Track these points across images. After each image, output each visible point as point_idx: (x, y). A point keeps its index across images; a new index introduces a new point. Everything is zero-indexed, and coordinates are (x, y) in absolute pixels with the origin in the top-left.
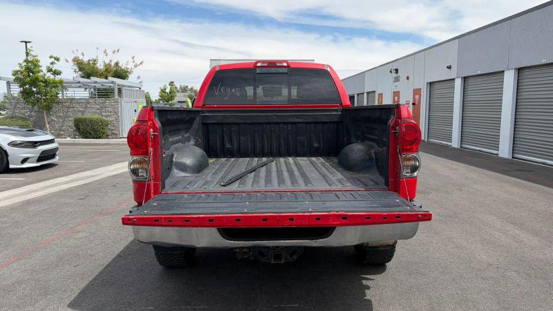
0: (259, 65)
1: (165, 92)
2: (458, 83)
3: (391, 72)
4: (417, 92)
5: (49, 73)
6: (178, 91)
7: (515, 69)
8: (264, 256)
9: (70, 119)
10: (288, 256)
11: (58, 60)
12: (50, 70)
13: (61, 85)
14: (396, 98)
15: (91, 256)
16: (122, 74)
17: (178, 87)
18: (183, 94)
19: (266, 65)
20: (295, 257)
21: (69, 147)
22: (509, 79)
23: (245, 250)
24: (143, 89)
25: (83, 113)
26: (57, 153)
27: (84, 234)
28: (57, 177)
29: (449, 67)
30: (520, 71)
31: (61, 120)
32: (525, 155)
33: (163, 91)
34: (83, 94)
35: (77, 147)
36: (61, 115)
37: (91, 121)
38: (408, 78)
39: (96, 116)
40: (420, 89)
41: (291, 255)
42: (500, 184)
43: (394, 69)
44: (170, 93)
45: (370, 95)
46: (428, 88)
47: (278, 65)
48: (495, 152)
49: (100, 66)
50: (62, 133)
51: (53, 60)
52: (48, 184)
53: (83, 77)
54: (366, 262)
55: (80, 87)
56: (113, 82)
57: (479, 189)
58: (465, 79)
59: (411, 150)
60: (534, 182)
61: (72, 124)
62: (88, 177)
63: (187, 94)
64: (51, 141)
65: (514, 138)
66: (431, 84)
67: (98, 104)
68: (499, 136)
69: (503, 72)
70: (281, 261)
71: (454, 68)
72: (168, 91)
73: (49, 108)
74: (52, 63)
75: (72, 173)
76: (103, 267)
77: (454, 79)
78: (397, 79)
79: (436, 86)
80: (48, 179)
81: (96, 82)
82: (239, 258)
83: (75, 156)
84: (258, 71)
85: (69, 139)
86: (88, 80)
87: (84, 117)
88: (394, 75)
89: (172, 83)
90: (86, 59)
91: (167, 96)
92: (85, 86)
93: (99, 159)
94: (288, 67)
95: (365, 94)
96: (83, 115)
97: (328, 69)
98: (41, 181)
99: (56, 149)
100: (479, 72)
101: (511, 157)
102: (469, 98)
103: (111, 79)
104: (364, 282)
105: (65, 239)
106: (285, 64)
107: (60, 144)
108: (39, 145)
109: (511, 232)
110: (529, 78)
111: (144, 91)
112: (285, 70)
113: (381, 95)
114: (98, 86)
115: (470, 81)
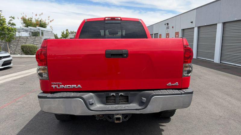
0: (106, 19)
1: (64, 34)
2: (196, 30)
3: (165, 25)
4: (177, 33)
5: (9, 25)
6: (70, 34)
7: (222, 23)
8: (111, 118)
9: (20, 46)
10: (124, 119)
11: (13, 18)
12: (9, 23)
13: (15, 30)
14: (168, 36)
15: (23, 115)
16: (43, 25)
17: (70, 32)
18: (72, 35)
19: (110, 19)
20: (127, 119)
21: (19, 59)
22: (219, 27)
23: (101, 116)
24: (53, 32)
25: (25, 43)
26: (12, 62)
27: (20, 103)
28: (11, 73)
29: (192, 22)
30: (224, 24)
31: (15, 47)
32: (226, 61)
33: (63, 33)
34: (25, 34)
35: (23, 59)
36: (15, 44)
37: (29, 47)
38: (173, 27)
39: (32, 45)
40: (179, 32)
41: (125, 118)
42: (217, 75)
43: (167, 23)
44: (66, 34)
45: (156, 35)
46: (182, 31)
47: (116, 19)
48: (212, 60)
49: (34, 21)
50: (16, 52)
51: (11, 18)
52: (6, 77)
53: (25, 27)
54: (161, 117)
55: (24, 31)
56: (39, 29)
57: (208, 78)
58: (199, 27)
59: (187, 62)
60: (232, 74)
61: (20, 48)
62: (27, 73)
63: (74, 35)
64: (9, 56)
65: (221, 54)
66: (183, 30)
67: (32, 39)
68: (214, 53)
69: (217, 24)
70: (120, 121)
71: (194, 23)
72: (65, 33)
73: (9, 41)
74: (11, 20)
75: (18, 72)
76: (29, 121)
77: (194, 28)
78: (168, 28)
79: (185, 31)
80: (7, 75)
81: (31, 29)
82: (98, 120)
83: (21, 63)
84: (106, 22)
85: (19, 55)
86: (27, 28)
87: (26, 45)
88: (167, 26)
89: (67, 30)
90: (27, 18)
91: (65, 36)
92: (26, 31)
93: (32, 65)
94: (121, 20)
95: (154, 35)
96: (25, 44)
97: (141, 21)
98: (3, 75)
99: (11, 60)
100: (205, 25)
101: (219, 63)
102: (201, 36)
103: (38, 27)
104: (161, 127)
105: (11, 105)
106: (120, 19)
107: (13, 58)
108: (3, 58)
109: (227, 99)
110: (228, 27)
111: (53, 33)
112: (119, 22)
113: (160, 35)
114: (32, 31)
115: (201, 29)
